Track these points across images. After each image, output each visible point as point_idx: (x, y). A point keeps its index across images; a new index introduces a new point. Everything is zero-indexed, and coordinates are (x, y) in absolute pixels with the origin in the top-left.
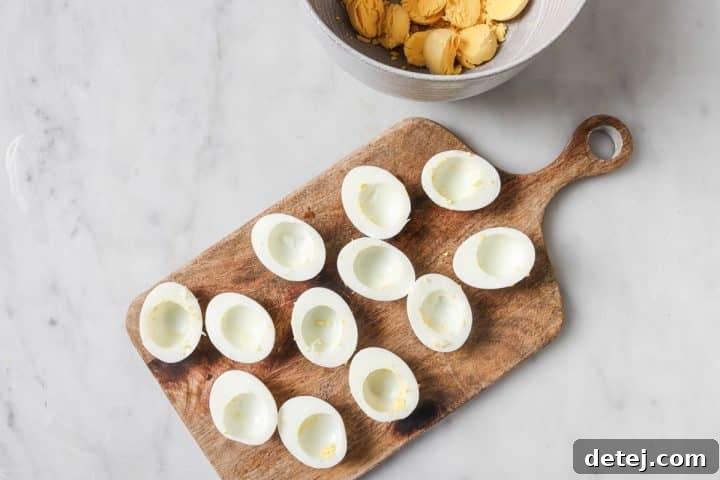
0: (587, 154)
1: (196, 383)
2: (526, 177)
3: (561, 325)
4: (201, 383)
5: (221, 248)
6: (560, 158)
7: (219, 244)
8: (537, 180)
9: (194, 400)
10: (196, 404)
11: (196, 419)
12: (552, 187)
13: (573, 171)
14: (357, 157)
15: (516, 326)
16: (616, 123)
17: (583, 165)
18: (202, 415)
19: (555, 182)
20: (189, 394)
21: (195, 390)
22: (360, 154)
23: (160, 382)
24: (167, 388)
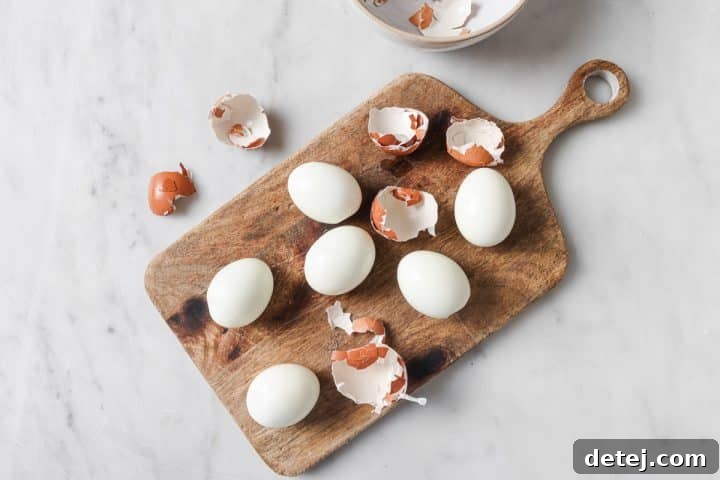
0: (583, 99)
1: (213, 337)
2: (524, 125)
3: (566, 268)
4: (217, 336)
5: (231, 207)
6: (557, 104)
7: (229, 203)
8: (535, 127)
9: (211, 354)
10: (214, 357)
11: (213, 372)
12: (550, 134)
13: (570, 116)
14: (356, 115)
15: (521, 270)
16: (612, 67)
17: (580, 110)
18: (220, 367)
19: (553, 127)
20: (206, 347)
21: (212, 344)
22: (359, 111)
23: (179, 337)
24: (186, 342)
